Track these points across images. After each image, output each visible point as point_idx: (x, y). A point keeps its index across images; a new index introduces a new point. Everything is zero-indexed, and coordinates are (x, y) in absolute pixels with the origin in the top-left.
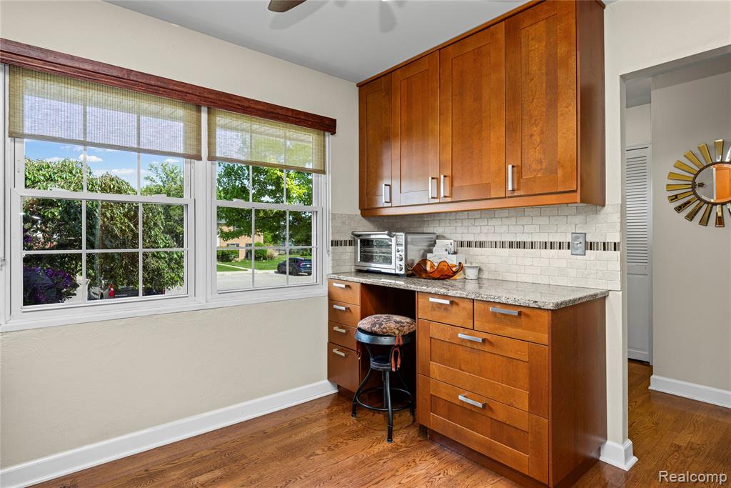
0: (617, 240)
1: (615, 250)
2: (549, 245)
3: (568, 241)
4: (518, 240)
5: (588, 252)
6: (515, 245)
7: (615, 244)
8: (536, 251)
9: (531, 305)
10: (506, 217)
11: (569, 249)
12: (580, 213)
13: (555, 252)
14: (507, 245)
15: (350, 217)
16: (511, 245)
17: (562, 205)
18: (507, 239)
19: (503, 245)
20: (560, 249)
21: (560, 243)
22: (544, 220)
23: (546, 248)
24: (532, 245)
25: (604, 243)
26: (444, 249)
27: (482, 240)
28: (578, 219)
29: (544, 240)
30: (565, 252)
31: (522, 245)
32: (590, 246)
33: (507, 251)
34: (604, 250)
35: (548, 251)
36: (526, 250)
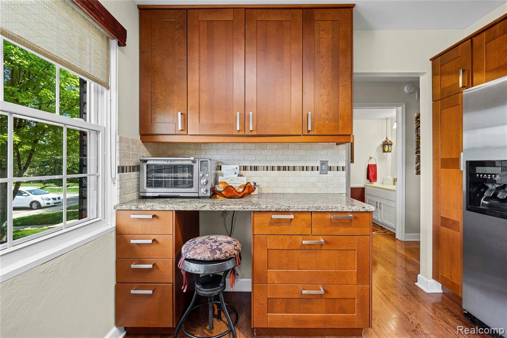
0: (344, 165)
1: (343, 170)
2: (305, 168)
3: (317, 166)
4: (284, 165)
5: (329, 172)
6: (282, 168)
7: (343, 167)
8: (297, 172)
9: (360, 210)
10: (276, 149)
11: (318, 170)
12: (324, 149)
13: (309, 172)
14: (276, 168)
15: (134, 142)
16: (279, 168)
17: (314, 143)
18: (276, 165)
19: (273, 168)
20: (312, 170)
21: (312, 167)
22: (302, 153)
23: (303, 170)
24: (294, 168)
25: (337, 167)
26: (234, 173)
27: (256, 165)
28: (324, 152)
29: (303, 165)
30: (316, 173)
31: (287, 168)
32: (330, 169)
33: (276, 172)
34: (338, 170)
35: (305, 172)
36: (290, 172)
